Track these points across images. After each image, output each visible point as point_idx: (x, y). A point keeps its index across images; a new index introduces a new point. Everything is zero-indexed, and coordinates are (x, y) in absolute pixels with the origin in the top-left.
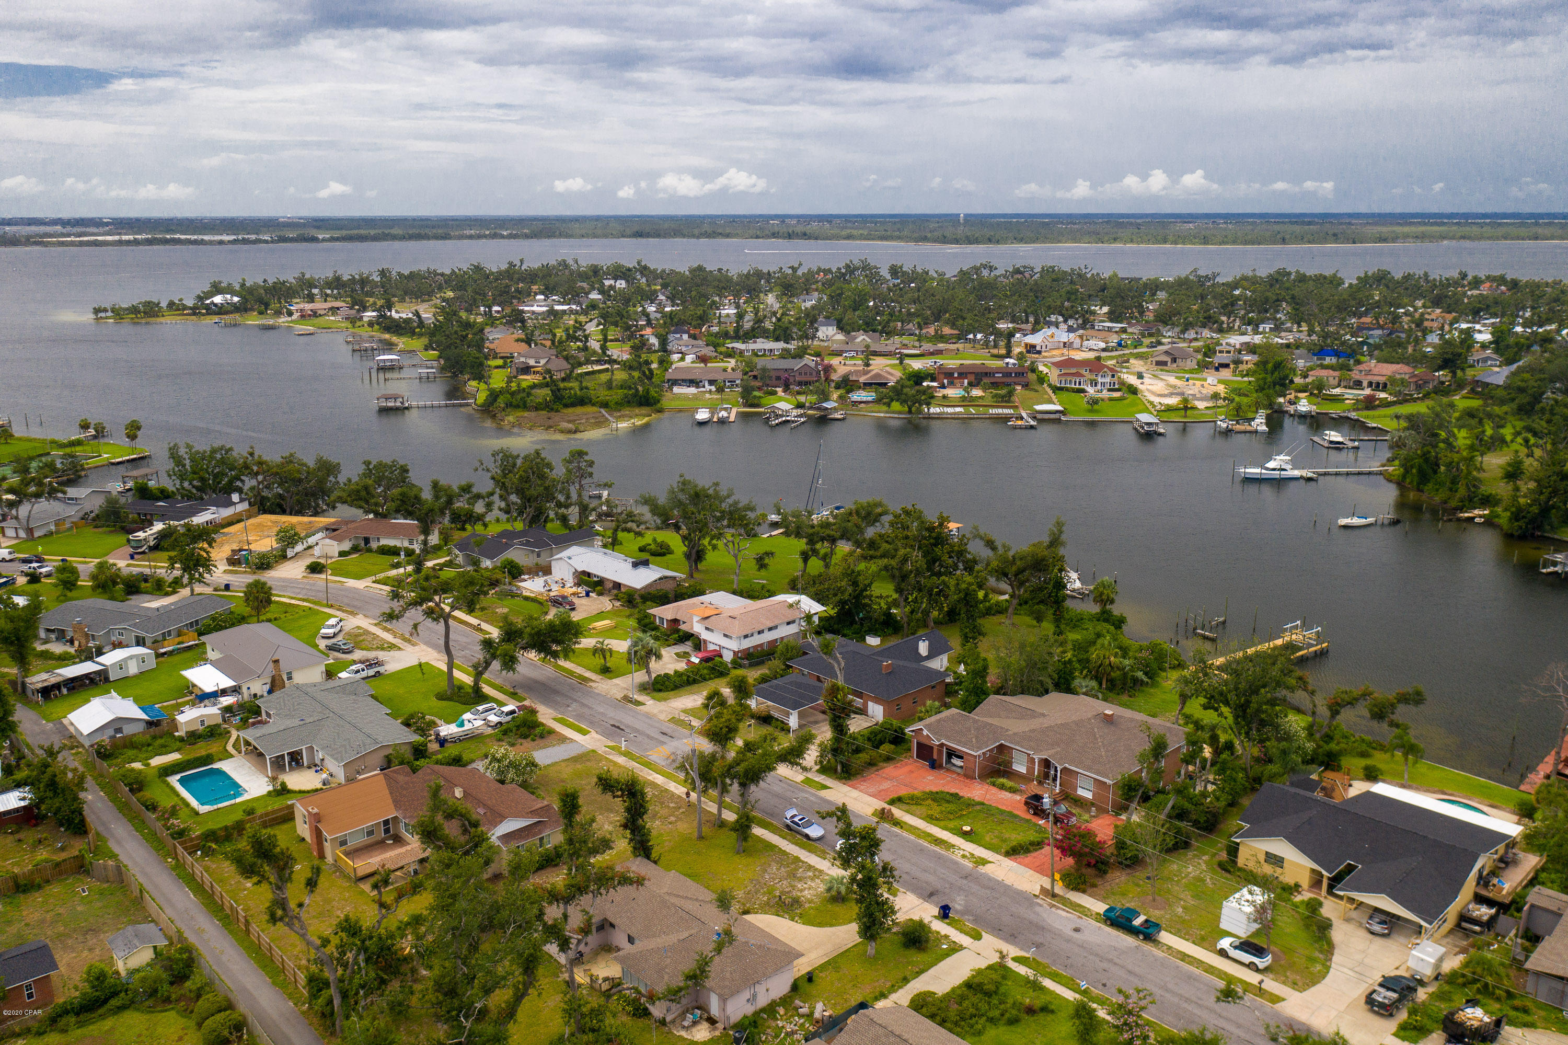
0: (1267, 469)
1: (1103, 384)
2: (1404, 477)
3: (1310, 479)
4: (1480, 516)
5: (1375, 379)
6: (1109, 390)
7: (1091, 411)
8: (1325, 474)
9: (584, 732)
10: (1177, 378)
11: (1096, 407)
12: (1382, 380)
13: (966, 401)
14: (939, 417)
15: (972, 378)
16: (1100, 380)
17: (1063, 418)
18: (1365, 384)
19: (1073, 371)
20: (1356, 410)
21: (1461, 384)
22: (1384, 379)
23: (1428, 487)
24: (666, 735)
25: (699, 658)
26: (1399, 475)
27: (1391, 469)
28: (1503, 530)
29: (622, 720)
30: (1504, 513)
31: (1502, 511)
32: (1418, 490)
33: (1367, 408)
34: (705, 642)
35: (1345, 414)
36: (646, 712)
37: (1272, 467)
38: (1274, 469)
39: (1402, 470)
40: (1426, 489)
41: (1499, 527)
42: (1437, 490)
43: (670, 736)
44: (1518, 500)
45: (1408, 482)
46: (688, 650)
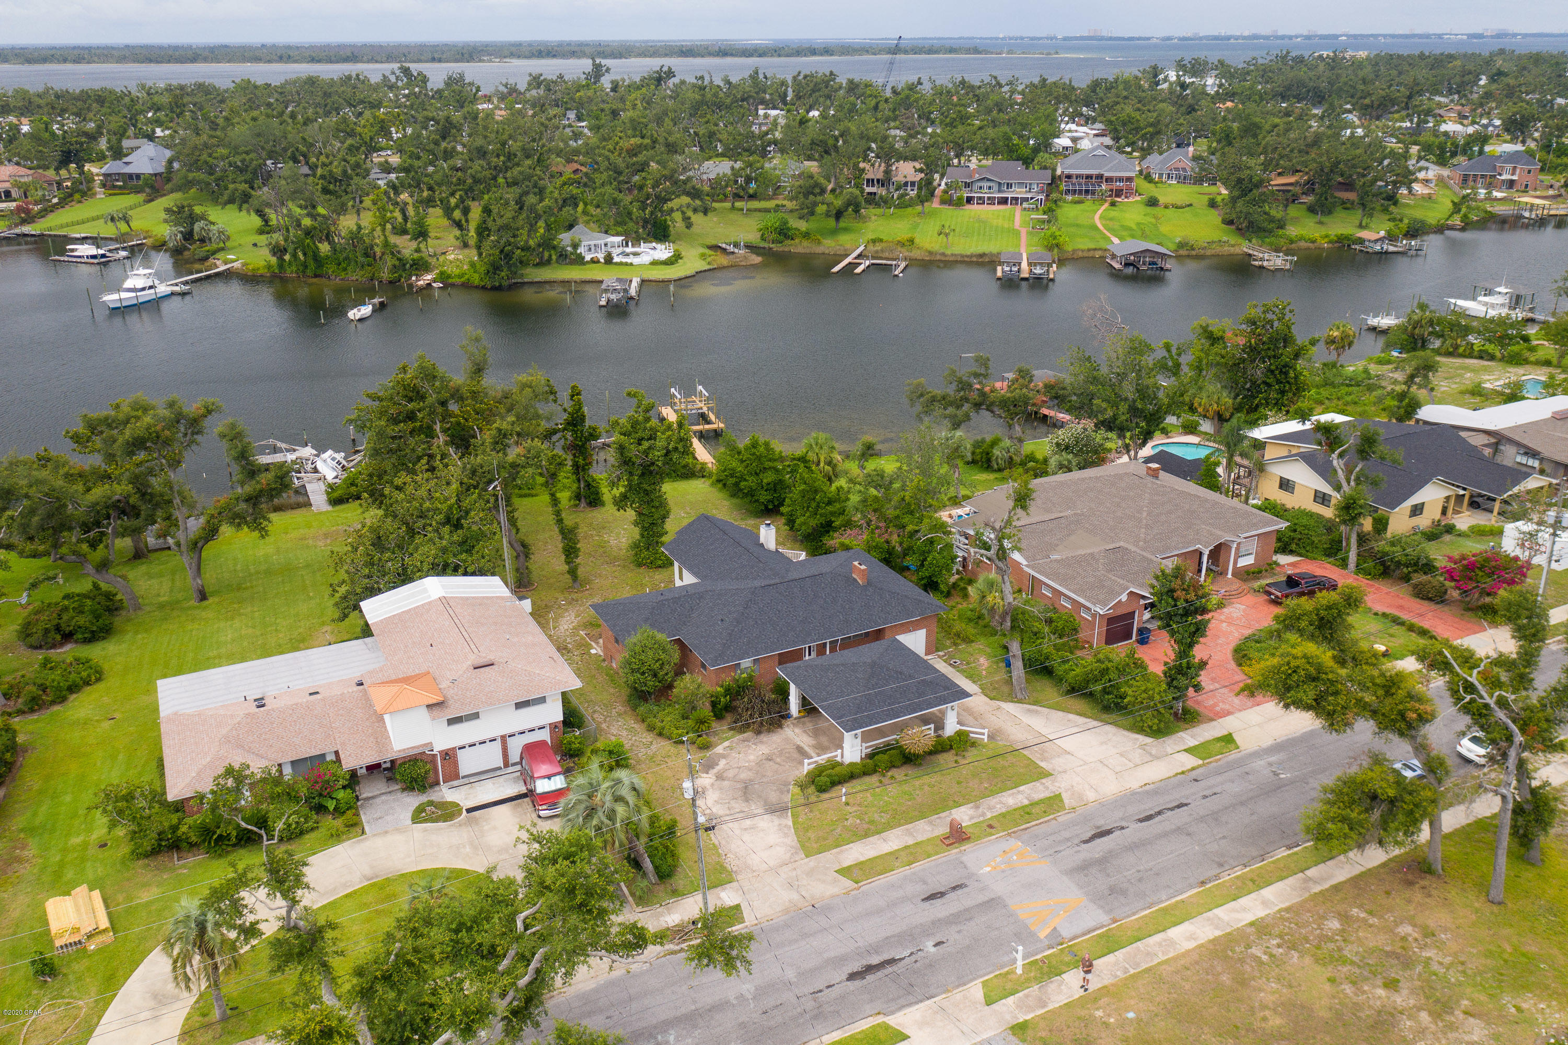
0: (134, 290)
2: (280, 266)
3: (183, 294)
4: (435, 280)
9: (897, 1035)
20: (16, 225)
21: (90, 179)
22: (7, 185)
23: (331, 269)
24: (942, 894)
25: (558, 774)
26: (269, 267)
27: (237, 265)
28: (477, 287)
29: (825, 956)
30: (457, 272)
31: (452, 270)
32: (316, 276)
33: (24, 222)
34: (449, 756)
35: (18, 231)
36: (786, 911)
37: (139, 286)
38: (143, 289)
39: (274, 260)
40: (330, 271)
41: (467, 286)
42: (345, 269)
43: (954, 888)
44: (441, 259)
45: (290, 272)
46: (413, 801)
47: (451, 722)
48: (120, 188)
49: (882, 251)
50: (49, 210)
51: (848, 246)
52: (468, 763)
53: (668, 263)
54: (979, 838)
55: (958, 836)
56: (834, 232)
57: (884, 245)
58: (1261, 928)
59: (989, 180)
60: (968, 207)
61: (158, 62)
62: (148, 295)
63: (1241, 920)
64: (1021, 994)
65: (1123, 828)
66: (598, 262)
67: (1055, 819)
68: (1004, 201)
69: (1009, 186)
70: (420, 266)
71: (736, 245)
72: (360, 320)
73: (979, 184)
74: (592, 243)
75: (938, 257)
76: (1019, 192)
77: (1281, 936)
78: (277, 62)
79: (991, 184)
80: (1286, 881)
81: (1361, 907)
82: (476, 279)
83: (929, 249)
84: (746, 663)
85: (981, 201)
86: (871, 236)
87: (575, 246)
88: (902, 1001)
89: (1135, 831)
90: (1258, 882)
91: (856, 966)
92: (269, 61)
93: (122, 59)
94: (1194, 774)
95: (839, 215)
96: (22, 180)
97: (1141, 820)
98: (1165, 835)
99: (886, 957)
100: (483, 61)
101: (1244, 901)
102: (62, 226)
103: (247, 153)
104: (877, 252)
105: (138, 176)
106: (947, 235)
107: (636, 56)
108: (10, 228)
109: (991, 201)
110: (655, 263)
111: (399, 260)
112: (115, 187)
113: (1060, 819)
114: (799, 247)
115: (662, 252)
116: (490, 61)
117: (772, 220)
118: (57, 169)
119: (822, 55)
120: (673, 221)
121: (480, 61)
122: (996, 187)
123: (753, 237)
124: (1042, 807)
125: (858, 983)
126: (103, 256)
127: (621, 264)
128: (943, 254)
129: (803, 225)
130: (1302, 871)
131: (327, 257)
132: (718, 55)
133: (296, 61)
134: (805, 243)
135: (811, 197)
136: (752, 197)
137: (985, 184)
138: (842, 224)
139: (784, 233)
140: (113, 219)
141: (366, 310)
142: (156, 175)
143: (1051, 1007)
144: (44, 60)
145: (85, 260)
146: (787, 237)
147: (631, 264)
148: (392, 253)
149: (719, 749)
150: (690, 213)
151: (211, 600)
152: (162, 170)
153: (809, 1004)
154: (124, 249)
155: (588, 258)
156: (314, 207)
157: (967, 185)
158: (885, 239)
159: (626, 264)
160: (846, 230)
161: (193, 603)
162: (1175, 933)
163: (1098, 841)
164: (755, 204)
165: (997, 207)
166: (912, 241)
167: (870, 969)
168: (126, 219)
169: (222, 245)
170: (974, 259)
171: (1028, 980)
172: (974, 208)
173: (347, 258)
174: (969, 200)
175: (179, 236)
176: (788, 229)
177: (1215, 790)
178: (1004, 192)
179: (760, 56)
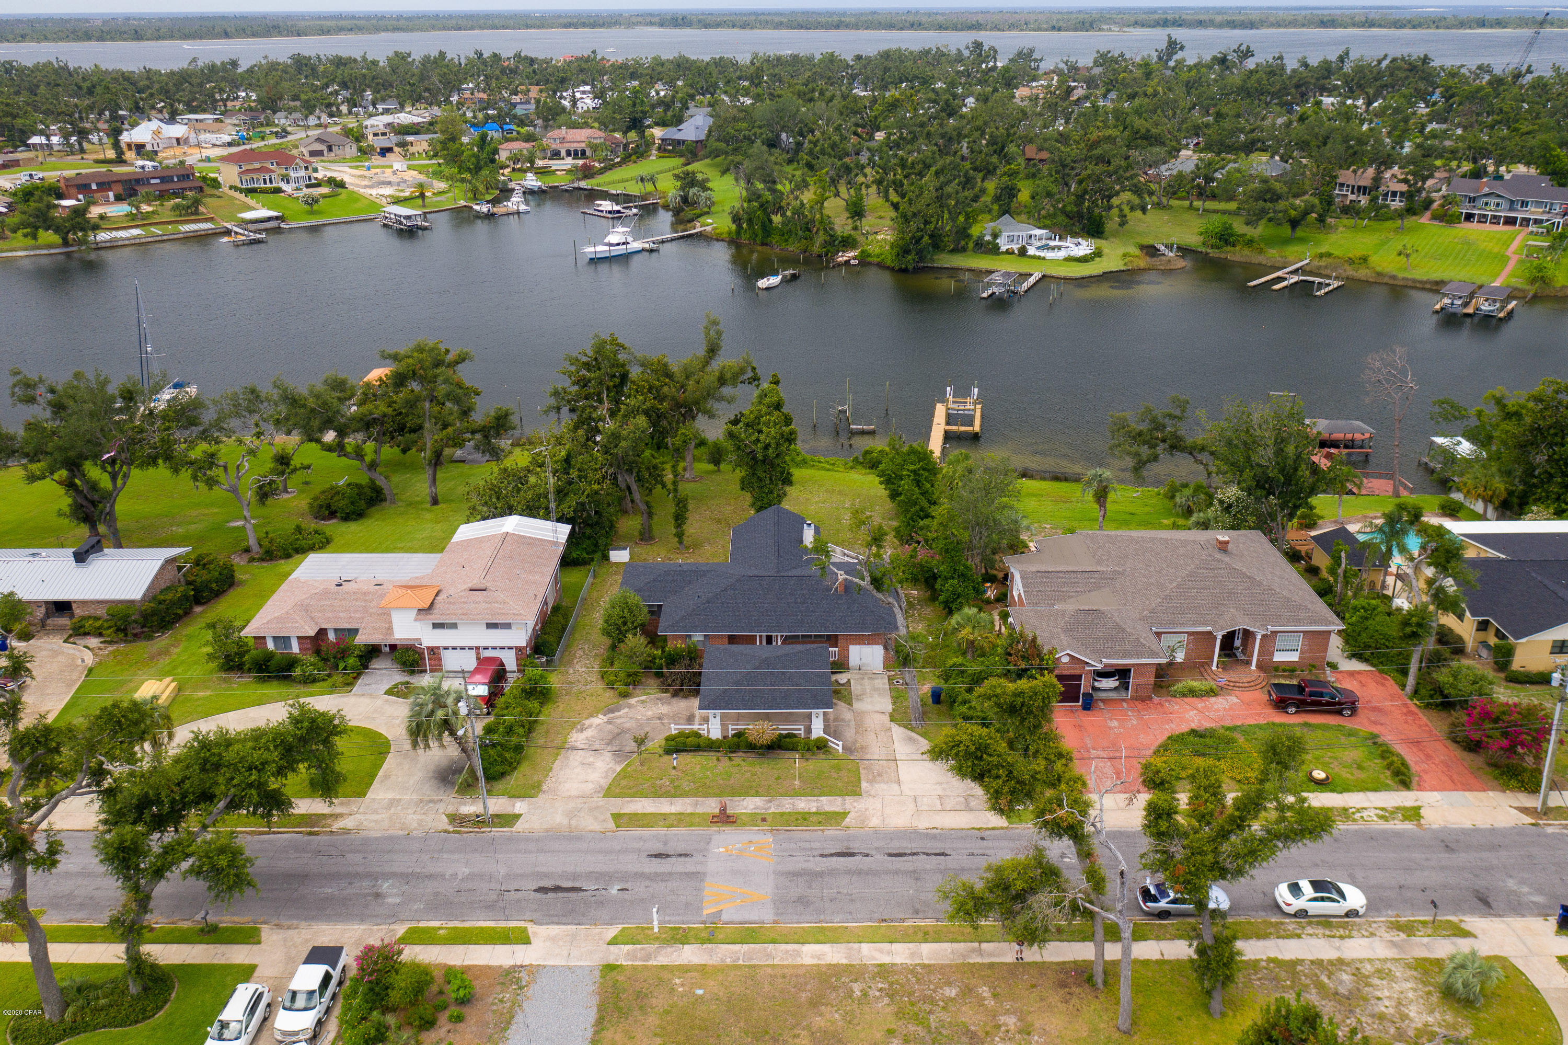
0: (610, 245)
1: (297, 179)
2: (738, 232)
3: (651, 251)
4: (855, 258)
5: (573, 147)
6: (308, 186)
7: (312, 213)
8: (663, 242)
9: (524, 939)
10: (350, 167)
11: (315, 207)
12: (580, 146)
13: (134, 219)
14: (113, 246)
15: (119, 189)
16: (293, 174)
17: (283, 226)
18: (563, 153)
19: (257, 165)
20: (580, 180)
21: (649, 144)
22: (583, 145)
23: (775, 239)
24: (668, 856)
25: (483, 684)
26: (730, 233)
27: (708, 228)
28: (888, 268)
29: (538, 869)
30: (877, 251)
31: (874, 249)
32: (763, 244)
33: (586, 177)
34: (434, 651)
35: (576, 185)
36: (548, 830)
37: (615, 242)
38: (618, 244)
39: (734, 227)
40: (774, 241)
41: (881, 265)
42: (786, 241)
43: (680, 855)
44: (870, 238)
45: (745, 239)
46: (399, 677)
47: (436, 626)
48: (669, 151)
49: (1326, 267)
50: (610, 167)
51: (1291, 258)
52: (451, 661)
53: (1084, 260)
54: (744, 825)
55: (724, 818)
56: (1286, 242)
57: (1330, 260)
58: (883, 971)
59: (1499, 196)
60: (1468, 225)
61: (807, 28)
62: (621, 250)
63: (874, 958)
64: (639, 946)
65: (868, 855)
66: (1013, 253)
67: (823, 831)
68: (1510, 221)
69: (1524, 204)
70: (847, 243)
71: (1170, 247)
72: (767, 289)
73: (1485, 200)
74: (1016, 234)
75: (1386, 280)
76: (1533, 212)
77: (891, 984)
78: (908, 29)
79: (1501, 201)
80: (956, 945)
81: (993, 988)
82: (889, 263)
83: (1379, 269)
84: (698, 637)
85: (1483, 219)
86: (1323, 250)
87: (995, 236)
88: (556, 919)
89: (879, 861)
90: (926, 936)
91: (548, 883)
92: (902, 29)
93: (778, 26)
94: (984, 834)
95: (1294, 223)
96: (595, 141)
97: (890, 855)
98: (896, 872)
99: (577, 885)
100: (1103, 30)
101: (897, 947)
102: (605, 184)
103: (760, 127)
104: (1320, 267)
105: (684, 141)
106: (1408, 256)
107: (1269, 27)
108: (572, 182)
109: (1495, 220)
110: (1070, 259)
111: (831, 236)
112: (665, 150)
113: (826, 832)
114: (1237, 254)
115: (1082, 247)
116: (1110, 30)
117: (1217, 221)
118: (625, 133)
119: (1491, 27)
120: (1108, 217)
121: (1100, 30)
122: (1505, 204)
123: (1192, 239)
124: (820, 818)
125: (539, 895)
126: (618, 212)
127: (1034, 257)
128: (1394, 277)
129: (1250, 232)
130: (980, 942)
131: (777, 228)
132: (1363, 26)
133: (925, 29)
134: (1246, 251)
135: (1261, 203)
136: (1214, 197)
137: (1493, 201)
138: (1299, 233)
139: (1225, 238)
140: (642, 180)
141: (774, 280)
142: (697, 142)
143: (650, 963)
144: (718, 25)
145: (604, 214)
146: (1227, 242)
147: (1044, 258)
148: (825, 230)
149: (633, 701)
150: (1126, 210)
151: (441, 506)
152: (703, 137)
153: (493, 896)
154: (636, 207)
155: (1003, 249)
156: (774, 182)
157: (1472, 200)
158: (1336, 253)
159: (1039, 258)
160: (1302, 240)
161: (428, 506)
162: (809, 949)
163: (835, 858)
164: (1210, 205)
165: (1501, 228)
166: (1364, 259)
167: (558, 889)
168: (652, 180)
169: (706, 209)
170: (1428, 286)
171: (657, 939)
172: (1474, 225)
173: (790, 231)
174: (1469, 217)
175: (678, 199)
176: (1231, 235)
177: (987, 852)
178: (1516, 210)
179: (1414, 27)
